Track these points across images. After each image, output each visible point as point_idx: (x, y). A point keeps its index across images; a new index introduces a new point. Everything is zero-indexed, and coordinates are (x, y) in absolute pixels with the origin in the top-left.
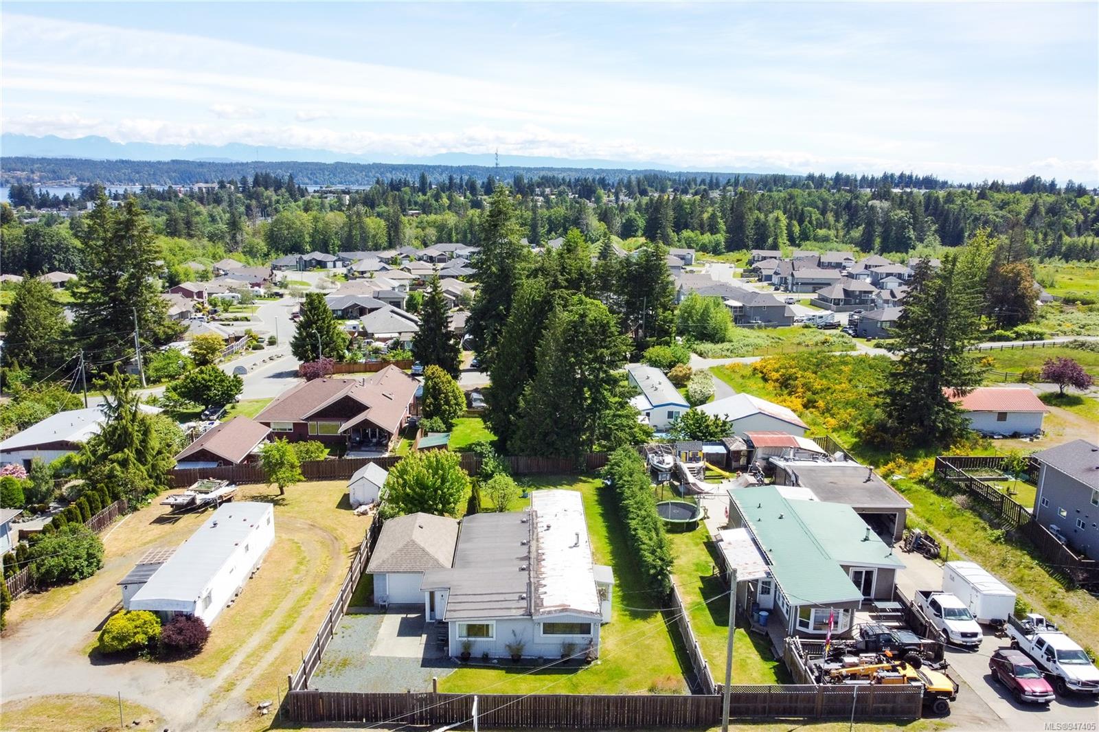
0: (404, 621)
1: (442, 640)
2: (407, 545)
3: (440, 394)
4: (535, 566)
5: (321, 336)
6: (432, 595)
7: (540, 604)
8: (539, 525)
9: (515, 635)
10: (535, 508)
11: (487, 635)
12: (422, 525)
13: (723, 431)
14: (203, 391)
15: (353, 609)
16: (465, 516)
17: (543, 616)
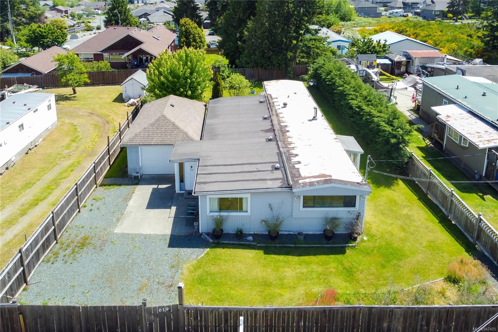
0: (154, 192)
1: (192, 214)
2: (158, 120)
3: (190, 35)
4: (281, 137)
5: (121, 16)
6: (181, 166)
7: (297, 175)
8: (275, 104)
9: (271, 209)
10: (269, 92)
11: (241, 209)
12: (173, 104)
13: (385, 51)
14: (40, 38)
15: (108, 181)
16: (210, 99)
17: (304, 189)
